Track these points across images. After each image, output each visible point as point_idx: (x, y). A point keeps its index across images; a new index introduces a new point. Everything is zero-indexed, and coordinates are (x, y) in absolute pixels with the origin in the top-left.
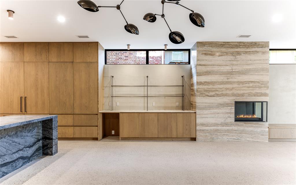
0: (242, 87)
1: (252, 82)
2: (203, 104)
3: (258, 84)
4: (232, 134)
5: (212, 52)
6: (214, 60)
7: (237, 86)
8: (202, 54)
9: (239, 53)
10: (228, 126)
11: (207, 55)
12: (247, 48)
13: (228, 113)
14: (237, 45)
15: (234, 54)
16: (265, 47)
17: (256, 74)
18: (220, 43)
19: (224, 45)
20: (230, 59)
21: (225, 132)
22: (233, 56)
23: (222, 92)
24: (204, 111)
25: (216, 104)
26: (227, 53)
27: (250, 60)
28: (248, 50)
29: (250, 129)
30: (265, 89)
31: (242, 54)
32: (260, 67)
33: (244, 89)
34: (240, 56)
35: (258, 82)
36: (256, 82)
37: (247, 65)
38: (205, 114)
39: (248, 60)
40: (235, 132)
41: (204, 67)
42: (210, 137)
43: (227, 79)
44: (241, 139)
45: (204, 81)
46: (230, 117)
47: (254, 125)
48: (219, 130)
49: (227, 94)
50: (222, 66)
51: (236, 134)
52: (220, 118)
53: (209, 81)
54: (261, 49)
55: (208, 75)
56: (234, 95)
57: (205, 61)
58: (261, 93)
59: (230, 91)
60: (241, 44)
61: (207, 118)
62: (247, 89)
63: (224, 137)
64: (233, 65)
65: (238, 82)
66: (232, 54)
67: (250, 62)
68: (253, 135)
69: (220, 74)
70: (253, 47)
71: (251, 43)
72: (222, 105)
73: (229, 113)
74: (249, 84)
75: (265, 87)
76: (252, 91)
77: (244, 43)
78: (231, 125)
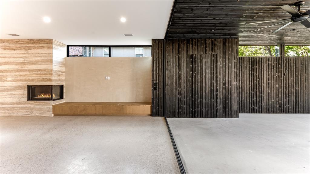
0: (32, 74)
1: (40, 70)
2: (3, 87)
3: (44, 72)
4: (25, 111)
5: (9, 47)
6: (11, 53)
7: (29, 73)
8: (2, 48)
9: (30, 48)
10: (22, 105)
11: (5, 49)
12: (36, 44)
13: (21, 94)
14: (28, 42)
15: (26, 49)
16: (49, 44)
17: (43, 64)
18: (15, 40)
19: (18, 42)
20: (23, 53)
21: (20, 109)
22: (25, 50)
23: (17, 78)
24: (3, 93)
25: (13, 87)
26: (21, 48)
27: (39, 53)
28: (37, 46)
29: (39, 106)
30: (50, 75)
31: (32, 49)
32: (46, 59)
33: (33, 75)
34: (31, 50)
35: (44, 70)
36: (43, 70)
37: (36, 57)
38: (4, 95)
39: (37, 54)
40: (27, 109)
41: (3, 58)
42: (8, 113)
43: (21, 68)
44: (32, 114)
45: (3, 69)
46: (23, 98)
47: (42, 104)
48: (15, 108)
49: (21, 79)
50: (17, 57)
51: (28, 111)
52: (16, 98)
53: (7, 69)
54: (46, 45)
55: (7, 65)
56: (26, 80)
57: (4, 54)
58: (47, 79)
59: (23, 77)
60: (31, 41)
61: (6, 98)
62: (36, 75)
63: (19, 113)
64: (25, 57)
65: (29, 70)
66: (25, 48)
67: (38, 55)
68: (41, 112)
69: (16, 64)
70: (40, 44)
71: (39, 41)
72: (17, 88)
73: (23, 94)
74: (37, 71)
75: (49, 74)
76: (40, 77)
77: (34, 41)
78: (24, 103)
